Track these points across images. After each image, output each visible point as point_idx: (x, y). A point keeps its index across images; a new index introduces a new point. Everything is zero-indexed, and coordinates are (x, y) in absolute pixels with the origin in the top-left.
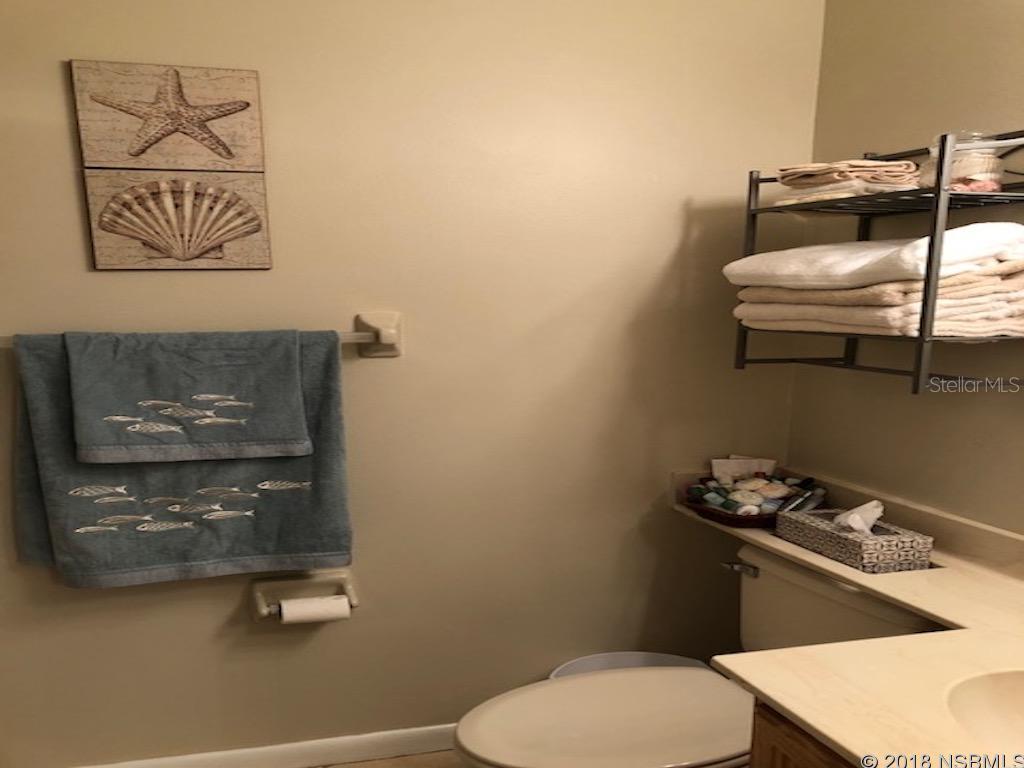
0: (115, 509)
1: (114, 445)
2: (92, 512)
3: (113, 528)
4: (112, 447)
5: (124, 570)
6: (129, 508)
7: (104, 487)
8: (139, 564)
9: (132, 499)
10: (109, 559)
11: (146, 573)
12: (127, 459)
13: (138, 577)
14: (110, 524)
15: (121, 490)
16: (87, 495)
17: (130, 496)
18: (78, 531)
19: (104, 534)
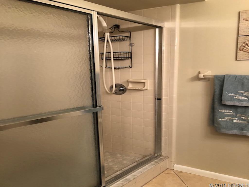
0: (228, 116)
1: (230, 101)
2: (224, 116)
3: (227, 120)
4: (229, 101)
5: (228, 130)
6: (232, 116)
7: (228, 110)
8: (231, 129)
9: (233, 114)
10: (225, 127)
11: (233, 131)
12: (232, 104)
13: (231, 132)
14: (227, 119)
15: (231, 111)
16: (223, 112)
17: (233, 113)
18: (219, 119)
19: (225, 121)
